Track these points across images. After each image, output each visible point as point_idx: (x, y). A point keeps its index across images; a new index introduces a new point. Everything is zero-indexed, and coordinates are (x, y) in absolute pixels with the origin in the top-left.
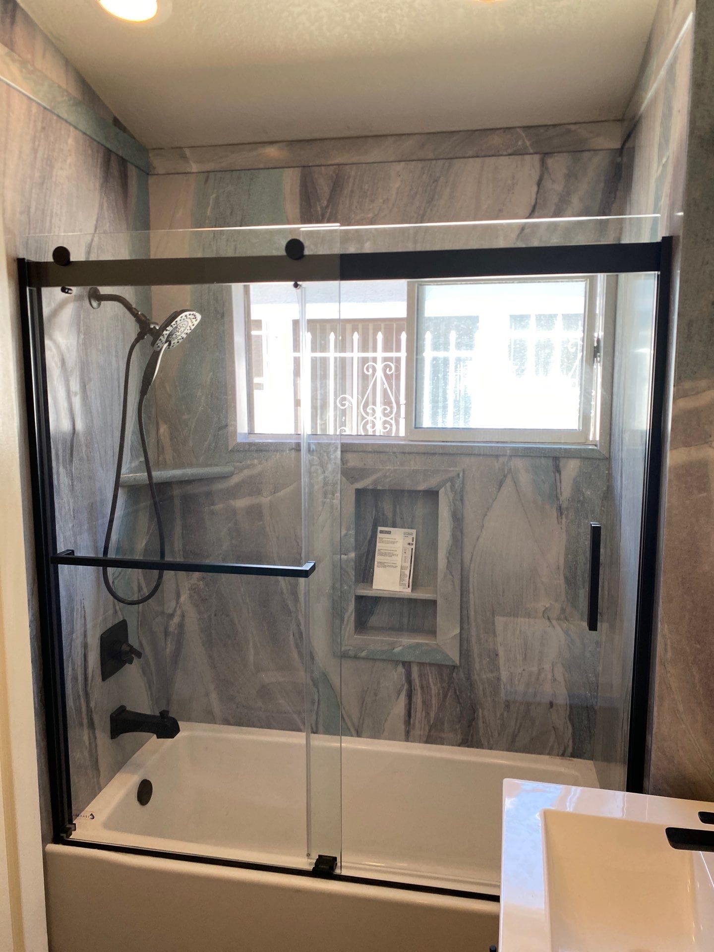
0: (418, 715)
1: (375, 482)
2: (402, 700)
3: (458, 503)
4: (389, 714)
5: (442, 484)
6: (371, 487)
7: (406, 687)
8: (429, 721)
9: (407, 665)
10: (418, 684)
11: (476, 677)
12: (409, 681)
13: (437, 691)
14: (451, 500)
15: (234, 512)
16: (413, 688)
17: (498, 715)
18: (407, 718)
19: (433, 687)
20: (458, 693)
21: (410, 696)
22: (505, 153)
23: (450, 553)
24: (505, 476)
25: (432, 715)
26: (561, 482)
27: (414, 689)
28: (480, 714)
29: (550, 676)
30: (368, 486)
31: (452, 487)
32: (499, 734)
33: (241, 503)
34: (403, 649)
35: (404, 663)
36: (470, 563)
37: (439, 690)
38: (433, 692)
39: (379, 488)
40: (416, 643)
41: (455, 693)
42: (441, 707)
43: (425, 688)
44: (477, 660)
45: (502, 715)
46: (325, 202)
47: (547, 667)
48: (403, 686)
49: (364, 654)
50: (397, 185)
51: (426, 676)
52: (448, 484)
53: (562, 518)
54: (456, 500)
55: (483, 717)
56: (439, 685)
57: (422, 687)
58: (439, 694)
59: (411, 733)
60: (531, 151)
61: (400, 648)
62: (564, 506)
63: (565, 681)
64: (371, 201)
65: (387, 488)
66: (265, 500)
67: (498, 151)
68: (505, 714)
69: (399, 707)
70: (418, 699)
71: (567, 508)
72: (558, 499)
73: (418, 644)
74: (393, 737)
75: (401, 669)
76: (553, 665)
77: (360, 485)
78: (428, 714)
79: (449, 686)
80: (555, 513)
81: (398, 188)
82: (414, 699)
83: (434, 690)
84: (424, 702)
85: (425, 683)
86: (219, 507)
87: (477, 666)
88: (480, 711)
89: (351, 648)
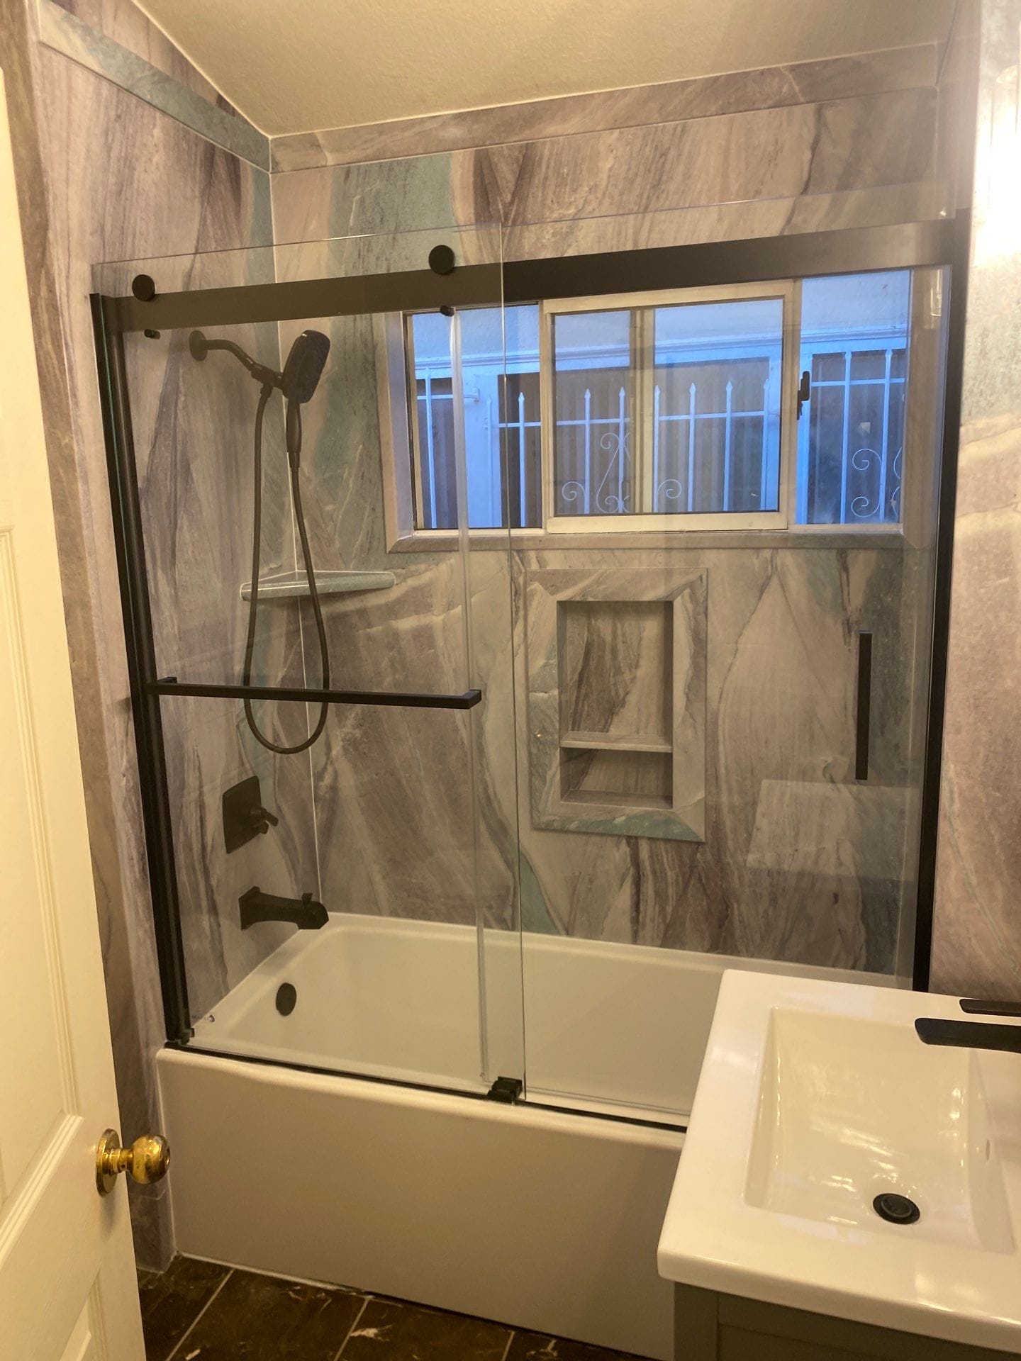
0: (650, 909)
1: (584, 592)
2: (628, 889)
3: (701, 617)
4: (609, 908)
5: (680, 591)
6: (578, 599)
7: (632, 871)
8: (664, 919)
9: (632, 841)
10: (648, 868)
11: (729, 860)
12: (636, 863)
13: (675, 878)
14: (691, 614)
15: (396, 635)
16: (641, 873)
17: (761, 912)
18: (634, 914)
19: (669, 873)
20: (704, 881)
21: (638, 884)
22: (764, 106)
23: (690, 688)
24: (769, 578)
25: (669, 909)
26: (848, 585)
27: (644, 875)
28: (736, 911)
29: (833, 858)
30: (575, 596)
31: (693, 593)
32: (762, 938)
33: (406, 624)
34: (626, 820)
35: (629, 838)
36: (720, 702)
37: (677, 876)
38: (669, 880)
39: (590, 599)
40: (646, 811)
41: (700, 880)
42: (681, 899)
43: (659, 874)
44: (730, 836)
45: (766, 911)
46: (509, 197)
47: (829, 845)
48: (628, 869)
49: (573, 826)
50: (609, 165)
51: (660, 858)
52: (687, 591)
53: (850, 636)
54: (698, 614)
55: (740, 914)
56: (678, 870)
57: (654, 872)
58: (677, 881)
59: (641, 934)
60: (802, 99)
61: (623, 818)
62: (854, 618)
63: (855, 865)
64: (573, 191)
65: (600, 599)
66: (436, 619)
67: (754, 104)
68: (771, 911)
69: (624, 898)
70: (649, 888)
71: (858, 622)
72: (845, 609)
73: (648, 813)
74: (615, 937)
75: (624, 848)
76: (838, 843)
77: (564, 596)
78: (663, 910)
79: (692, 872)
80: (840, 629)
81: (610, 170)
82: (643, 889)
83: (671, 875)
84: (657, 893)
85: (657, 866)
86: (376, 630)
87: (730, 844)
88: (735, 906)
89: (557, 818)
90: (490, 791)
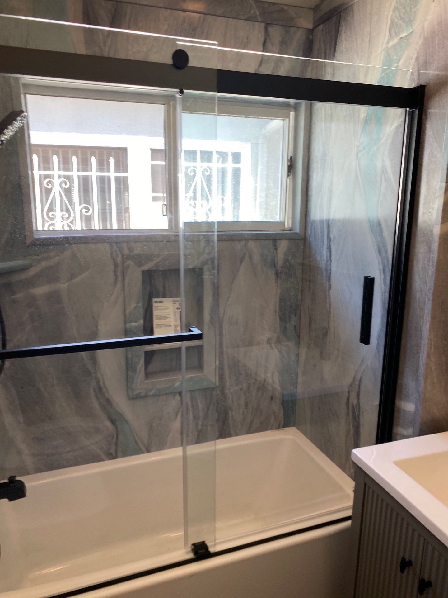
1: (157, 265)
2: (179, 419)
4: (171, 430)
5: (205, 263)
6: (154, 269)
8: (198, 429)
9: (182, 394)
10: (190, 405)
11: (227, 391)
15: (34, 298)
19: (200, 405)
24: (245, 255)
25: (200, 423)
26: (277, 256)
27: (188, 409)
28: (230, 416)
29: (271, 381)
32: (242, 425)
33: (40, 291)
34: (180, 383)
36: (222, 317)
37: (204, 405)
38: (200, 408)
39: (160, 268)
41: (215, 405)
42: (206, 416)
44: (228, 379)
45: (243, 412)
47: (269, 375)
48: (179, 408)
49: (152, 393)
51: (196, 399)
53: (277, 279)
54: (215, 273)
55: (232, 417)
56: (204, 402)
57: (193, 407)
58: (204, 408)
59: (185, 440)
62: (279, 271)
63: (279, 382)
65: (165, 268)
66: (63, 286)
68: (245, 411)
69: (177, 424)
70: (191, 415)
71: (281, 273)
72: (275, 267)
73: (192, 378)
74: (173, 446)
75: (179, 397)
76: (273, 373)
77: (146, 267)
78: (197, 424)
79: (211, 401)
80: (274, 276)
82: (187, 417)
84: (194, 417)
85: (194, 403)
86: (19, 296)
87: (228, 384)
88: (230, 412)
89: (142, 391)
90: (101, 384)
